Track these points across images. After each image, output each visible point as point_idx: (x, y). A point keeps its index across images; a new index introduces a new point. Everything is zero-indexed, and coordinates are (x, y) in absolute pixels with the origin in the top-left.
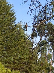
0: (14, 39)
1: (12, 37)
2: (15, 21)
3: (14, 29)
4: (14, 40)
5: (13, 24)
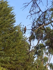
1: (10, 39)
2: (15, 23)
3: (13, 31)
4: (12, 41)
5: (12, 26)
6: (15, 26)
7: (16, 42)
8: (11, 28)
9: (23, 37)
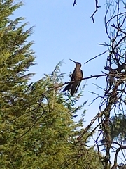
0: (29, 146)
1: (16, 141)
3: (25, 104)
4: (25, 150)
5: (20, 80)
7: (43, 154)
8: (17, 94)
9: (76, 126)
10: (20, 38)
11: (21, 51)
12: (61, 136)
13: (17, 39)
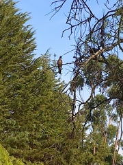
0: (32, 91)
1: (26, 88)
3: (31, 69)
4: (30, 93)
5: (28, 57)
6: (35, 57)
7: (40, 96)
8: (27, 64)
9: (57, 81)
10: (29, 35)
11: (30, 42)
12: (49, 87)
13: (28, 36)
